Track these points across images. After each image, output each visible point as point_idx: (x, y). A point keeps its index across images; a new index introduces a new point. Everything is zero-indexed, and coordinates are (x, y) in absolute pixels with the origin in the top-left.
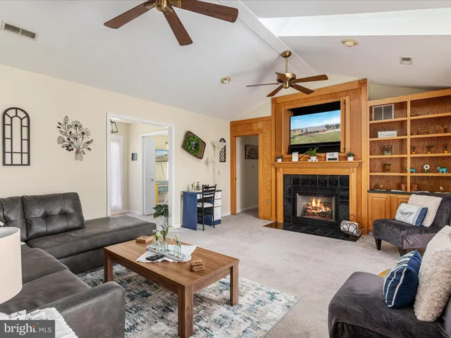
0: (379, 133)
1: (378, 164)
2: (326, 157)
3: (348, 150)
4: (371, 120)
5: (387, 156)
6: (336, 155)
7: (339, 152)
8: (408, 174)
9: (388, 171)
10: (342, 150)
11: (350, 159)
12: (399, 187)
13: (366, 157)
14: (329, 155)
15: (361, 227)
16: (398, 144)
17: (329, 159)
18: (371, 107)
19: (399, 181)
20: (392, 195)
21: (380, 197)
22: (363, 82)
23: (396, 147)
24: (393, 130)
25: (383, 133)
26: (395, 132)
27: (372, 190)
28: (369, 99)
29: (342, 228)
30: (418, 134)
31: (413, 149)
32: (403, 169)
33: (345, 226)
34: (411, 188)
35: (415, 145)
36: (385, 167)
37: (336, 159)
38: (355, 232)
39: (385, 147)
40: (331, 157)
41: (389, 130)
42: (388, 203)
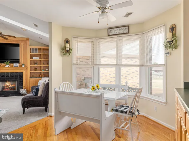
0: (33, 58)
1: (33, 68)
2: (13, 65)
3: (22, 63)
4: (31, 53)
5: (36, 65)
6: (17, 64)
7: (19, 63)
8: (42, 72)
9: (36, 71)
10: (20, 63)
11: (23, 66)
12: (40, 76)
13: (29, 66)
14: (14, 64)
15: (27, 91)
16: (39, 62)
17: (15, 66)
18: (31, 48)
19: (39, 74)
20: (37, 79)
21: (34, 79)
22: (28, 39)
23: (38, 63)
24: (38, 57)
25: (34, 57)
26: (38, 58)
27: (31, 78)
28: (30, 45)
29: (20, 92)
30: (45, 59)
31: (43, 64)
32: (41, 70)
33: (22, 91)
34: (43, 76)
35: (44, 62)
36: (35, 69)
37: (18, 66)
38: (25, 92)
39: (35, 63)
40: (16, 65)
41: (36, 57)
42: (36, 82)
